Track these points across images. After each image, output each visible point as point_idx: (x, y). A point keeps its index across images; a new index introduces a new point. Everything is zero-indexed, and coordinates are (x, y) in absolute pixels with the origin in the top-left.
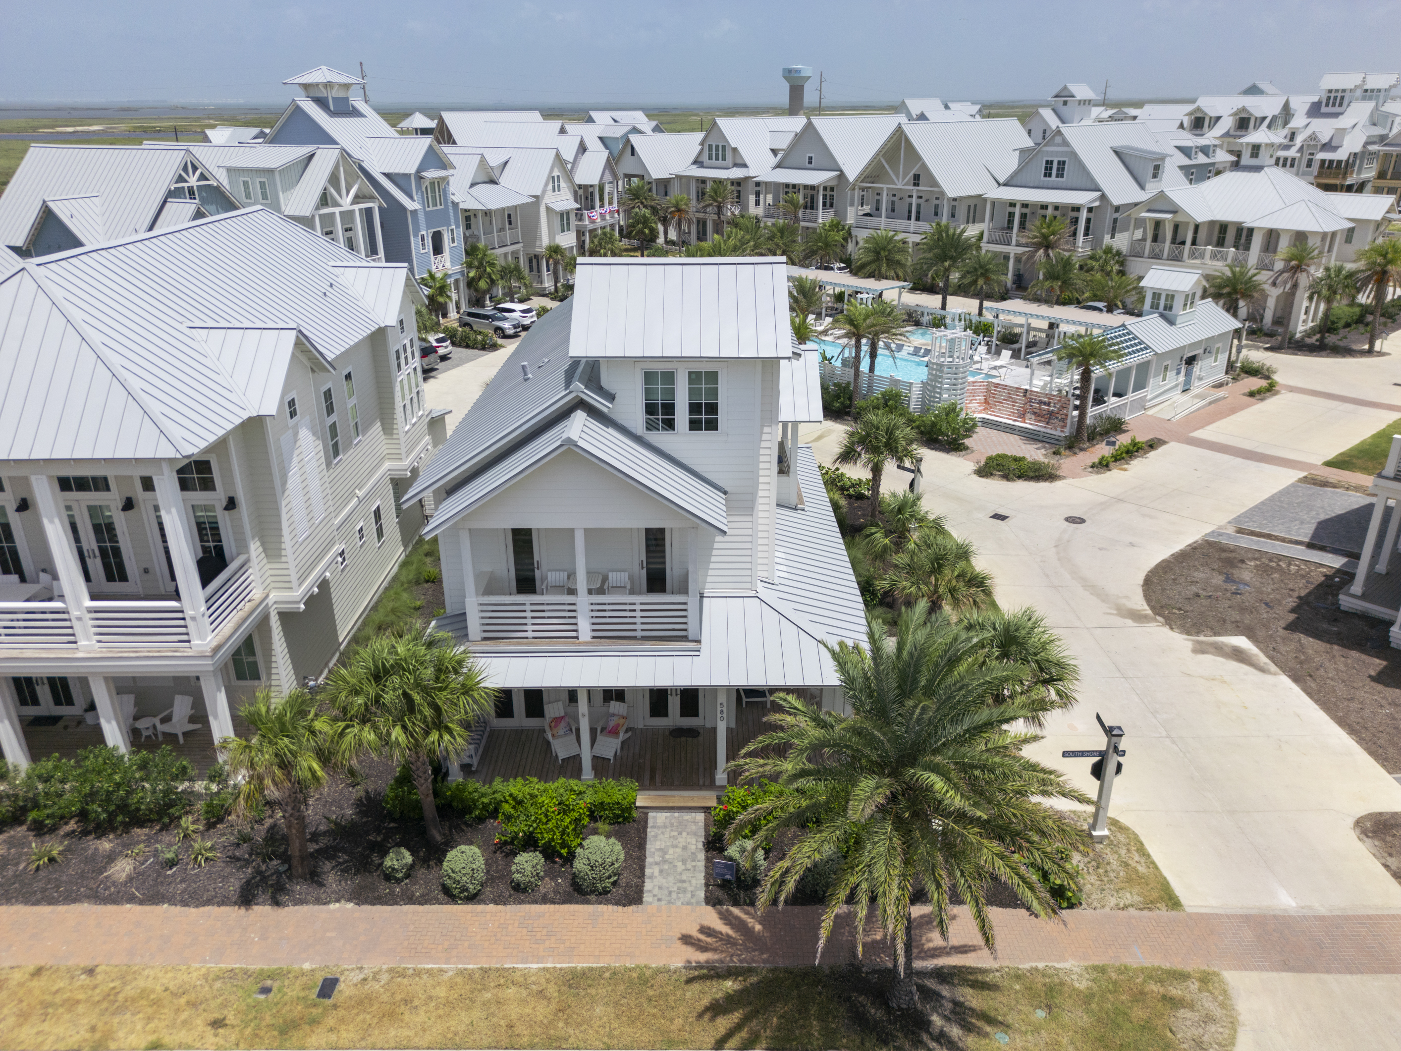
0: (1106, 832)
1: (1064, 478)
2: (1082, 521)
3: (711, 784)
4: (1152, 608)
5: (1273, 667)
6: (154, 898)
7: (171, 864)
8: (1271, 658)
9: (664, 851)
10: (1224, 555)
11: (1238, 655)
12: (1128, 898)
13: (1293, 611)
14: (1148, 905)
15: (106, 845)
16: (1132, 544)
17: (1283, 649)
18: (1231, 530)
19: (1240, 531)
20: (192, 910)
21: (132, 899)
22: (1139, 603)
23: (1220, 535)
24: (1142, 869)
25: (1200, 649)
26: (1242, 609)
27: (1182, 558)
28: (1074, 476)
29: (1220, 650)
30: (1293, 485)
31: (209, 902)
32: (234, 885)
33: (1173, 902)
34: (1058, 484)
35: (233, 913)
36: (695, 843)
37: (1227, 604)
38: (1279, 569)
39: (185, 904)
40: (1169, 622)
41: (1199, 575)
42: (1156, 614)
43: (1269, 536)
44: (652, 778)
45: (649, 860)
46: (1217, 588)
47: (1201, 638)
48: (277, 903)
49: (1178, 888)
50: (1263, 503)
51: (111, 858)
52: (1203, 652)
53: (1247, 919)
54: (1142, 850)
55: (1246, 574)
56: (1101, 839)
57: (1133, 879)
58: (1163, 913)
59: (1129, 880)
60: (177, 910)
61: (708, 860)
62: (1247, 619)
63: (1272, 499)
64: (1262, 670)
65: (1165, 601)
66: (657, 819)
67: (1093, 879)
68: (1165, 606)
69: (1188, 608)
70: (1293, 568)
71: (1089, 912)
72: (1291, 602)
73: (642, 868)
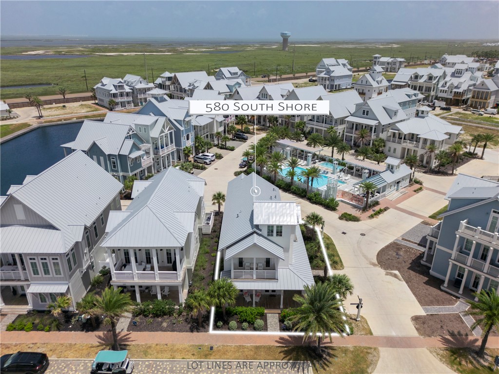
0: (359, 319)
1: (361, 220)
2: (365, 235)
3: (279, 308)
4: (378, 262)
5: (402, 279)
6: (173, 331)
7: (174, 324)
8: (402, 277)
9: (271, 322)
10: (397, 247)
11: (395, 276)
12: (362, 333)
13: (410, 264)
14: (366, 334)
15: (160, 319)
16: (376, 243)
17: (406, 274)
18: (400, 239)
19: (403, 239)
20: (181, 333)
21: (169, 331)
22: (375, 261)
23: (398, 240)
24: (366, 327)
25: (387, 274)
26: (399, 263)
27: (387, 247)
28: (364, 220)
29: (391, 274)
30: (419, 224)
31: (184, 331)
32: (188, 328)
33: (371, 334)
34: (360, 222)
35: (189, 334)
36: (277, 321)
37: (395, 261)
38: (410, 251)
39: (179, 332)
40: (381, 267)
41: (390, 253)
42: (379, 264)
43: (409, 241)
44: (267, 306)
45: (268, 324)
46: (394, 257)
47: (388, 271)
48: (198, 332)
49: (373, 331)
50: (410, 230)
51: (162, 322)
52: (387, 275)
53: (385, 337)
54: (367, 323)
55: (401, 253)
56: (358, 321)
57: (364, 329)
58: (369, 336)
59: (363, 329)
60: (178, 333)
61: (280, 324)
62: (399, 266)
63: (413, 229)
64: (400, 280)
65: (381, 260)
66: (269, 315)
67: (356, 329)
68: (381, 262)
69: (386, 262)
70: (413, 251)
71: (355, 336)
72: (410, 261)
73: (267, 326)
